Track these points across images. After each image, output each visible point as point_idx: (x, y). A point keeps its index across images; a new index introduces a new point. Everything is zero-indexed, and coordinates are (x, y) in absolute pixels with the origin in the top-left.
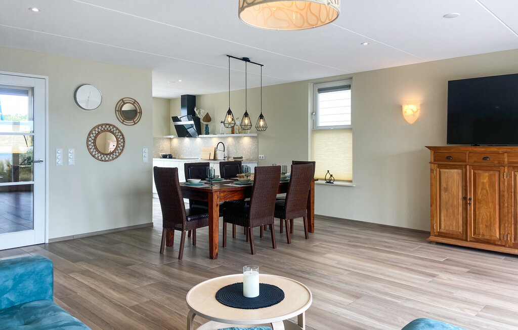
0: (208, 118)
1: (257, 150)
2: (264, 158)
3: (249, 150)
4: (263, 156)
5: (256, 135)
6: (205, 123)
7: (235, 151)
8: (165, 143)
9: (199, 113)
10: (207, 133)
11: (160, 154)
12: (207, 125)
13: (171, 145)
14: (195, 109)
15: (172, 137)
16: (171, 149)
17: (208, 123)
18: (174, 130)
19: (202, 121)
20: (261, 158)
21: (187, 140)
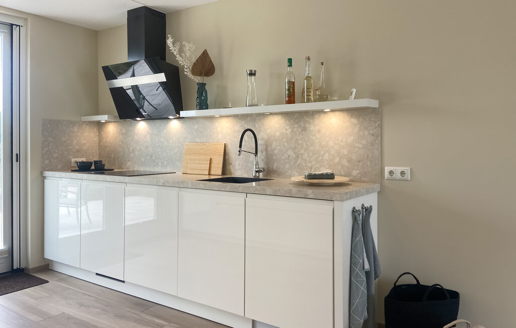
0: (205, 66)
1: (377, 153)
2: (408, 176)
3: (345, 152)
4: (407, 169)
5: (374, 104)
6: (198, 79)
7: (290, 152)
8: (86, 134)
9: (181, 51)
10: (203, 105)
11: (73, 160)
12: (202, 86)
13: (100, 139)
14: (169, 42)
15: (103, 118)
16: (101, 146)
17: (206, 80)
18: (109, 101)
19: (188, 73)
20: (397, 175)
21: (142, 126)
